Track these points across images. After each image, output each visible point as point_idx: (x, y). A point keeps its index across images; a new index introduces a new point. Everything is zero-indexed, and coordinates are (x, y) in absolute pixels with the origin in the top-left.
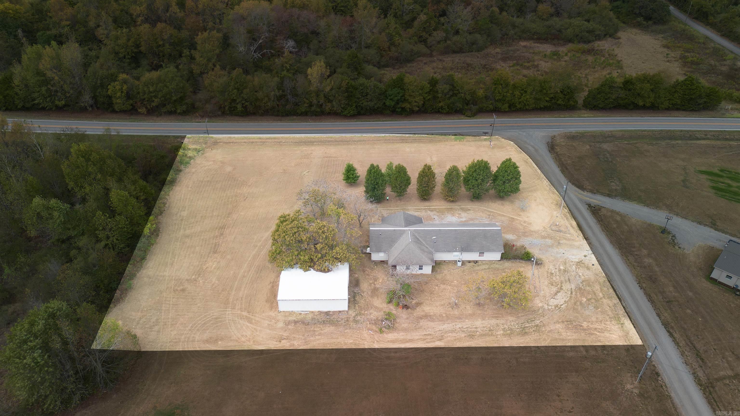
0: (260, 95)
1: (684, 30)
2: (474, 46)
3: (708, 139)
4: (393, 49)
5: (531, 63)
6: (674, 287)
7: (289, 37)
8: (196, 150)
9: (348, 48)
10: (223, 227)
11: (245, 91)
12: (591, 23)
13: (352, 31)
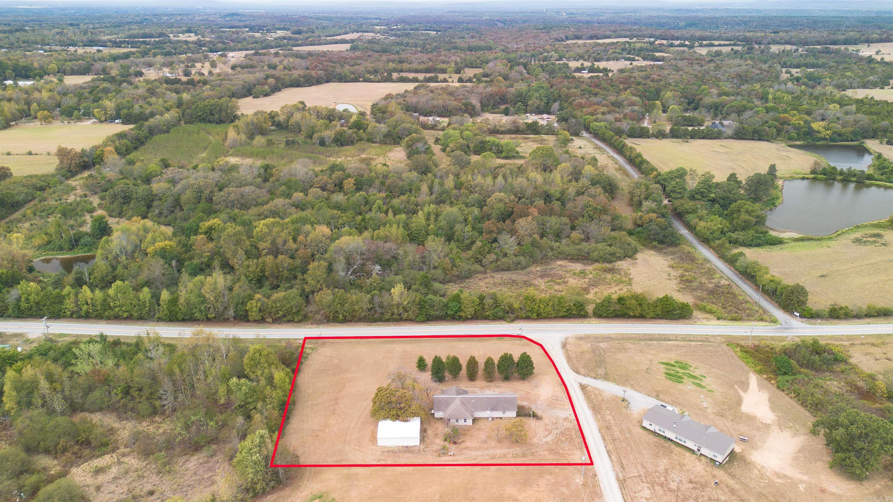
0: (356, 307)
1: (689, 253)
2: (519, 266)
3: (677, 340)
4: (455, 269)
5: (562, 280)
6: (620, 432)
7: (377, 263)
8: (311, 348)
9: (421, 269)
10: (337, 399)
11: (346, 305)
12: (613, 247)
13: (423, 257)
